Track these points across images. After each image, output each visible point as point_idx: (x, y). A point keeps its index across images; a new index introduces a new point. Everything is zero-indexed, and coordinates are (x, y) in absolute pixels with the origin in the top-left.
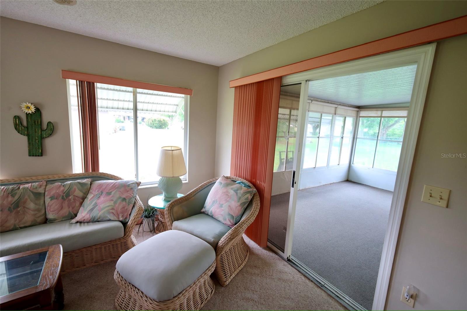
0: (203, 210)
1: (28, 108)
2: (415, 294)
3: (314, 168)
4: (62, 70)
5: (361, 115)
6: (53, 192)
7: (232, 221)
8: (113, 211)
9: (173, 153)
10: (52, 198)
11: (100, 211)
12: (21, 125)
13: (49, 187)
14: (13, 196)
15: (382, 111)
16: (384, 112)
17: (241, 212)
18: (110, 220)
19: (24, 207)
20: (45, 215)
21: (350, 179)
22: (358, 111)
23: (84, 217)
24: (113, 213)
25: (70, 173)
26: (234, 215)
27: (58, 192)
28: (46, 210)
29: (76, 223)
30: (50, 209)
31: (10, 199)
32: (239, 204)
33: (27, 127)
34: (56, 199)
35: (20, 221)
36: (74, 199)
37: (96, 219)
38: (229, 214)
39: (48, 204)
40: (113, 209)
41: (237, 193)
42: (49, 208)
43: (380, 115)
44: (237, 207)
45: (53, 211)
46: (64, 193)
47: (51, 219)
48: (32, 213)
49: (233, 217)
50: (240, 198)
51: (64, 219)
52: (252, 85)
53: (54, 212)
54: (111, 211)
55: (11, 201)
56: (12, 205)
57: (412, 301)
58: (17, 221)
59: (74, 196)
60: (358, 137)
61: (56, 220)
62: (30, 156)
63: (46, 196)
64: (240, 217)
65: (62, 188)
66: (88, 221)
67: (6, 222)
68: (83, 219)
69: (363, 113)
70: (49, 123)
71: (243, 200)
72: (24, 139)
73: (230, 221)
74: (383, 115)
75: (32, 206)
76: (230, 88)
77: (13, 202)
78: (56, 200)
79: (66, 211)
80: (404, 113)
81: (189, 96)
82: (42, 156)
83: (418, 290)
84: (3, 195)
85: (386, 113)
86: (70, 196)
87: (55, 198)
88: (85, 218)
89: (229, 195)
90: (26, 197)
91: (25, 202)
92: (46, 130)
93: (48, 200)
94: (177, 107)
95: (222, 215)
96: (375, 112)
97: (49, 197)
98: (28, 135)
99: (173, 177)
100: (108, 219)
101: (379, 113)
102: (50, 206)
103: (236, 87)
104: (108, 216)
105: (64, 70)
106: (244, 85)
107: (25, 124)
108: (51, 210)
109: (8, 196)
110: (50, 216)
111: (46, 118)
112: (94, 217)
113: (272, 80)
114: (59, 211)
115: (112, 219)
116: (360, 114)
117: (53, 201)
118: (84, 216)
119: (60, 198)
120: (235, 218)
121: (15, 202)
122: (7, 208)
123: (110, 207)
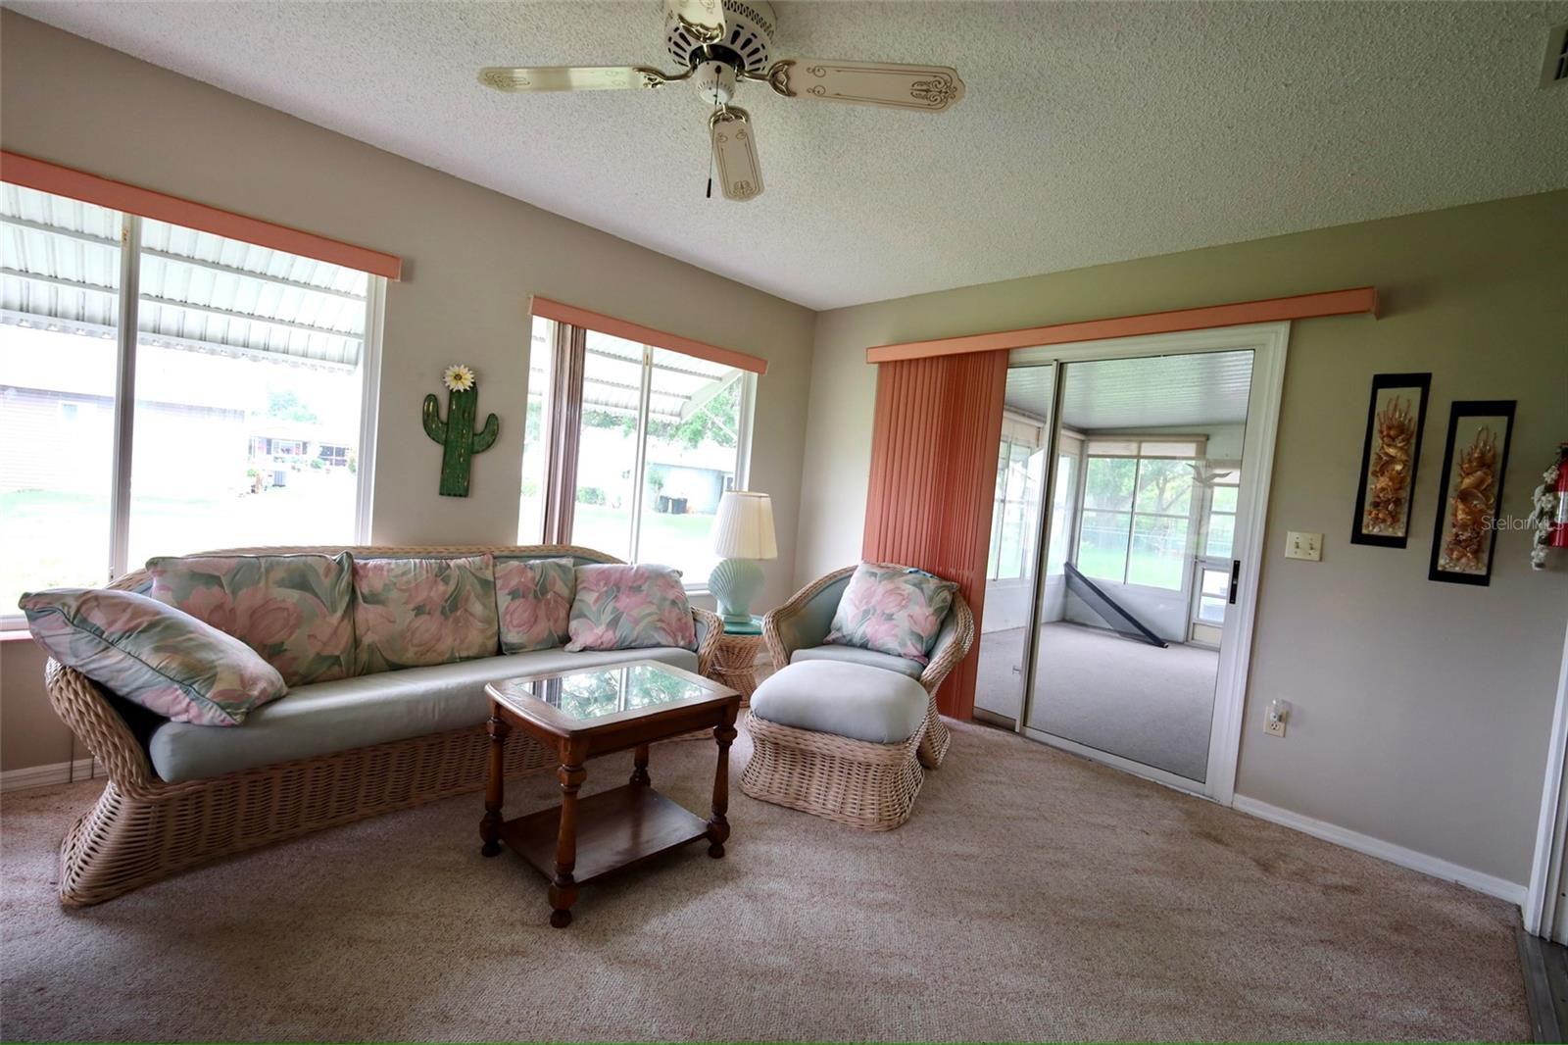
0: (834, 635)
1: (458, 377)
2: (1285, 712)
3: (994, 580)
4: (535, 297)
5: (1090, 452)
6: (514, 582)
7: (919, 647)
8: (663, 625)
9: (760, 502)
10: (514, 594)
11: (636, 622)
12: (438, 418)
13: (501, 568)
14: (446, 581)
15: (1141, 442)
16: (1144, 445)
17: (936, 628)
18: (658, 645)
19: (466, 610)
20: (496, 638)
21: (1070, 615)
22: (1083, 441)
23: (601, 637)
24: (664, 629)
25: (511, 545)
26: (922, 634)
27: (523, 583)
28: (501, 624)
29: (581, 651)
30: (511, 621)
31: (441, 587)
32: (931, 610)
33: (447, 424)
34: (524, 597)
35: (462, 642)
36: (556, 601)
37: (626, 643)
38: (913, 633)
39: (507, 607)
40: (660, 620)
41: (922, 590)
42: (508, 617)
43: (1135, 453)
44: (927, 617)
45: (519, 626)
46: (536, 586)
47: (513, 644)
48: (480, 625)
49: (920, 638)
50: (931, 599)
51: (538, 647)
52: (935, 361)
53: (521, 629)
54: (659, 624)
55: (445, 593)
56: (446, 601)
57: (1281, 725)
58: (458, 641)
59: (555, 592)
60: (1085, 506)
61: (524, 647)
62: (442, 494)
63: (500, 589)
64: (933, 639)
65: (530, 574)
66: (609, 646)
67: (439, 640)
68: (599, 642)
69: (1095, 447)
70: (492, 417)
71: (938, 602)
72: (437, 450)
73: (916, 648)
74: (1142, 454)
75: (477, 608)
76: (868, 363)
77: (450, 593)
78: (522, 600)
79: (543, 628)
80: (1190, 449)
81: (755, 375)
82: (466, 496)
83: (1290, 704)
84: (427, 578)
85: (1148, 448)
86: (547, 592)
87: (521, 595)
88: (604, 639)
89: (905, 593)
90: (468, 587)
91: (467, 600)
92: (482, 433)
93: (504, 600)
94: (685, 402)
95: (895, 636)
96: (1123, 445)
97: (507, 591)
98: (446, 444)
99: (760, 560)
100: (653, 642)
101: (1131, 448)
102: (511, 614)
103: (882, 364)
104: (656, 636)
105: (540, 298)
106: (910, 361)
107: (444, 415)
108: (515, 622)
109: (436, 581)
110: (512, 637)
111: (485, 407)
112: (625, 637)
113: (992, 353)
114: (532, 627)
115: (664, 642)
116: (1087, 449)
117: (517, 602)
118: (600, 634)
119: (531, 595)
120: (924, 639)
121: (451, 596)
122: (440, 609)
123: (656, 617)
